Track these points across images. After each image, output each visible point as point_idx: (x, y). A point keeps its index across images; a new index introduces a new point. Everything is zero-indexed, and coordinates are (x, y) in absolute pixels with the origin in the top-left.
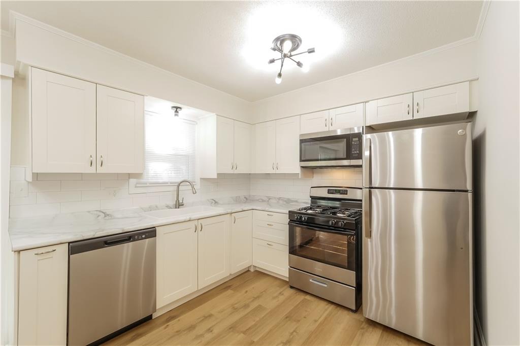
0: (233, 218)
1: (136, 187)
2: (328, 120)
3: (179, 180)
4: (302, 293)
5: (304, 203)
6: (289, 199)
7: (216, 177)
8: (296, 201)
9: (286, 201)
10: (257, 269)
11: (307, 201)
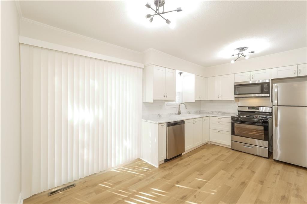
0: (203, 119)
1: (167, 105)
2: (250, 76)
3: (180, 103)
4: (239, 152)
5: (234, 114)
6: (224, 112)
7: (194, 102)
8: (229, 113)
9: (222, 113)
10: (211, 143)
11: (236, 113)
